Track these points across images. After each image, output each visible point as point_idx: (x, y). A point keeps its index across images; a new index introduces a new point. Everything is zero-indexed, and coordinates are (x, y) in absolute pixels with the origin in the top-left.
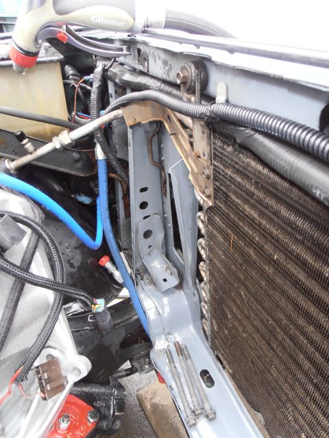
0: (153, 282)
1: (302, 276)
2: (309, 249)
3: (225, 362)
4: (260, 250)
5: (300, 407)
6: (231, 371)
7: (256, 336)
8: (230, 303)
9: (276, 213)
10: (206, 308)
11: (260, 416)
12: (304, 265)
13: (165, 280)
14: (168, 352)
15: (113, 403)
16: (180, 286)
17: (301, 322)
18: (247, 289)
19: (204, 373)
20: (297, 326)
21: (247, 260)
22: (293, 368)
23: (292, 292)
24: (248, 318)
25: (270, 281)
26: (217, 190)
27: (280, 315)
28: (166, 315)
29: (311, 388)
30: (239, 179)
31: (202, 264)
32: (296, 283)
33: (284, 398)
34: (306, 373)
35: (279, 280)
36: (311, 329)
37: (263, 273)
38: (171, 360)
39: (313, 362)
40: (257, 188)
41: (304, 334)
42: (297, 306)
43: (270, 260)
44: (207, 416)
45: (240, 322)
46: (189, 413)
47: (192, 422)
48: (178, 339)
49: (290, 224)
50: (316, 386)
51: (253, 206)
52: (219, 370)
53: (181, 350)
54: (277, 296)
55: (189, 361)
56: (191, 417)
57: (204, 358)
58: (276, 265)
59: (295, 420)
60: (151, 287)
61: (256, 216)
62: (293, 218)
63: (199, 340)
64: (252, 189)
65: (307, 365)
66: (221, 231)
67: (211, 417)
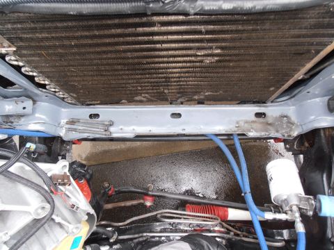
0: (20, 116)
1: (90, 41)
2: (83, 30)
3: (93, 102)
4: (63, 46)
5: (130, 81)
6: (99, 102)
7: (95, 78)
8: (71, 79)
9: (56, 28)
10: (61, 94)
11: (123, 101)
12: (87, 37)
13: (24, 108)
14: (69, 130)
15: (79, 169)
16: (34, 102)
17: (105, 56)
18: (73, 66)
19: (91, 116)
20: (105, 59)
21: (61, 55)
22: (116, 73)
23: (92, 50)
24: (84, 76)
25: (79, 54)
26: (9, 39)
27: (95, 62)
28: (47, 120)
29: (127, 72)
30: (19, 26)
31: (36, 79)
32: (90, 46)
33: (124, 85)
34: (121, 70)
35: (83, 50)
36: (109, 55)
37: (74, 54)
38: (75, 130)
39: (120, 64)
40: (35, 24)
41: (109, 59)
42: (99, 53)
43: (72, 47)
44: (111, 125)
45: (83, 80)
46: (104, 133)
47: (109, 133)
48: (65, 121)
49: (67, 27)
50: (128, 70)
51: (41, 33)
52: (94, 108)
53: (72, 122)
54: (88, 56)
55: (81, 121)
56: (107, 133)
57: (83, 112)
58: (76, 46)
59: (133, 87)
60: (23, 119)
61: (47, 35)
62: (65, 24)
63: (73, 110)
64: (32, 25)
65: (119, 67)
66: (33, 55)
67: (111, 124)
